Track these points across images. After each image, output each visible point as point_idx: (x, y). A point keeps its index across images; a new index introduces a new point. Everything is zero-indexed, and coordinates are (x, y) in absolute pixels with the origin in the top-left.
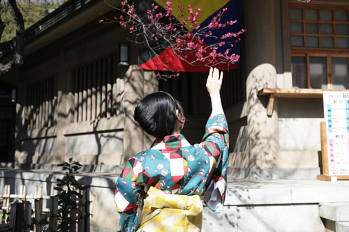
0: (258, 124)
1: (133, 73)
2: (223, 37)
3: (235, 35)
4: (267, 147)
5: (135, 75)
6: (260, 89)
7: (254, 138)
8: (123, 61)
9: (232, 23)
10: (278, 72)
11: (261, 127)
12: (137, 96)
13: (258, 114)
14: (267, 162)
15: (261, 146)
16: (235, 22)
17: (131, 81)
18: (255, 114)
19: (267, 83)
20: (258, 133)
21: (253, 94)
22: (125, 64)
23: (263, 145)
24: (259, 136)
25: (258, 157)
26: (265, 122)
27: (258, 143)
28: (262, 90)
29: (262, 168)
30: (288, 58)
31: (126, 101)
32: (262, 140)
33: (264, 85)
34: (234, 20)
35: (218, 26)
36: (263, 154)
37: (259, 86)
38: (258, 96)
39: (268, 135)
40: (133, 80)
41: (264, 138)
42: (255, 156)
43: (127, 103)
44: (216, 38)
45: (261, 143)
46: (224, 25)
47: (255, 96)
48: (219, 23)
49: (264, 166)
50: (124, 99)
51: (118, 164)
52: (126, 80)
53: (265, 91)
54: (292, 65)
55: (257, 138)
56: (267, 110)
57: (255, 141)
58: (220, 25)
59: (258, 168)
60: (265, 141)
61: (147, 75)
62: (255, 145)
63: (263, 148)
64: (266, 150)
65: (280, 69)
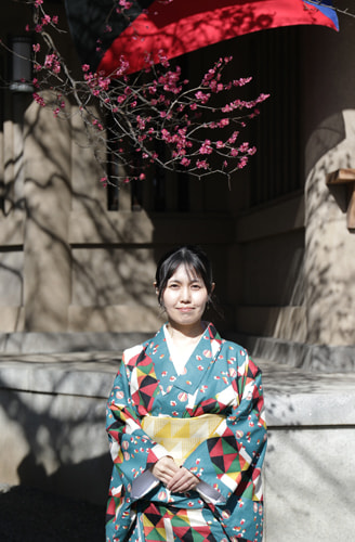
0: (326, 249)
1: (44, 112)
2: (226, 109)
3: (248, 106)
4: (345, 300)
5: (48, 115)
6: (332, 169)
7: (316, 281)
8: (20, 82)
9: (243, 82)
11: (333, 257)
12: (52, 168)
13: (326, 226)
14: (342, 333)
15: (329, 300)
16: (248, 80)
17: (38, 132)
18: (321, 227)
19: (348, 157)
20: (326, 270)
21: (317, 181)
22: (23, 87)
23: (336, 296)
24: (328, 275)
25: (325, 323)
26: (342, 245)
27: (326, 291)
28: (337, 173)
29: (332, 345)
31: (27, 180)
32: (333, 286)
33: (341, 162)
34: (246, 77)
35: (216, 89)
36: (335, 318)
37: (331, 163)
38: (328, 185)
39: (347, 275)
40: (43, 129)
41: (338, 282)
42: (319, 320)
43: (29, 187)
44: (214, 110)
45: (331, 292)
46: (228, 87)
47: (322, 186)
48: (218, 83)
49: (336, 342)
50: (22, 175)
51: (10, 329)
52: (26, 130)
53: (342, 176)
55: (323, 282)
56: (348, 218)
57: (319, 288)
58: (220, 87)
59: (324, 347)
60: (341, 287)
61: (77, 116)
62: (319, 296)
63: (335, 303)
64: (341, 307)
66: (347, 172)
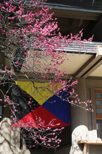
2: (54, 131)
3: (60, 130)
9: (58, 124)
10: (89, 130)
16: (59, 124)
30: (94, 121)
44: (51, 131)
46: (55, 125)
48: (53, 124)
54: (97, 125)
58: (53, 125)
65: (90, 127)
66: (82, 141)
